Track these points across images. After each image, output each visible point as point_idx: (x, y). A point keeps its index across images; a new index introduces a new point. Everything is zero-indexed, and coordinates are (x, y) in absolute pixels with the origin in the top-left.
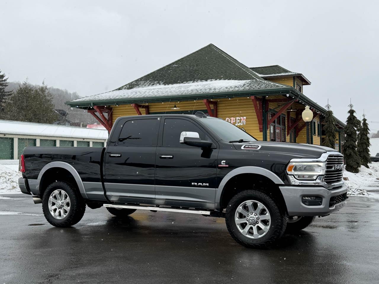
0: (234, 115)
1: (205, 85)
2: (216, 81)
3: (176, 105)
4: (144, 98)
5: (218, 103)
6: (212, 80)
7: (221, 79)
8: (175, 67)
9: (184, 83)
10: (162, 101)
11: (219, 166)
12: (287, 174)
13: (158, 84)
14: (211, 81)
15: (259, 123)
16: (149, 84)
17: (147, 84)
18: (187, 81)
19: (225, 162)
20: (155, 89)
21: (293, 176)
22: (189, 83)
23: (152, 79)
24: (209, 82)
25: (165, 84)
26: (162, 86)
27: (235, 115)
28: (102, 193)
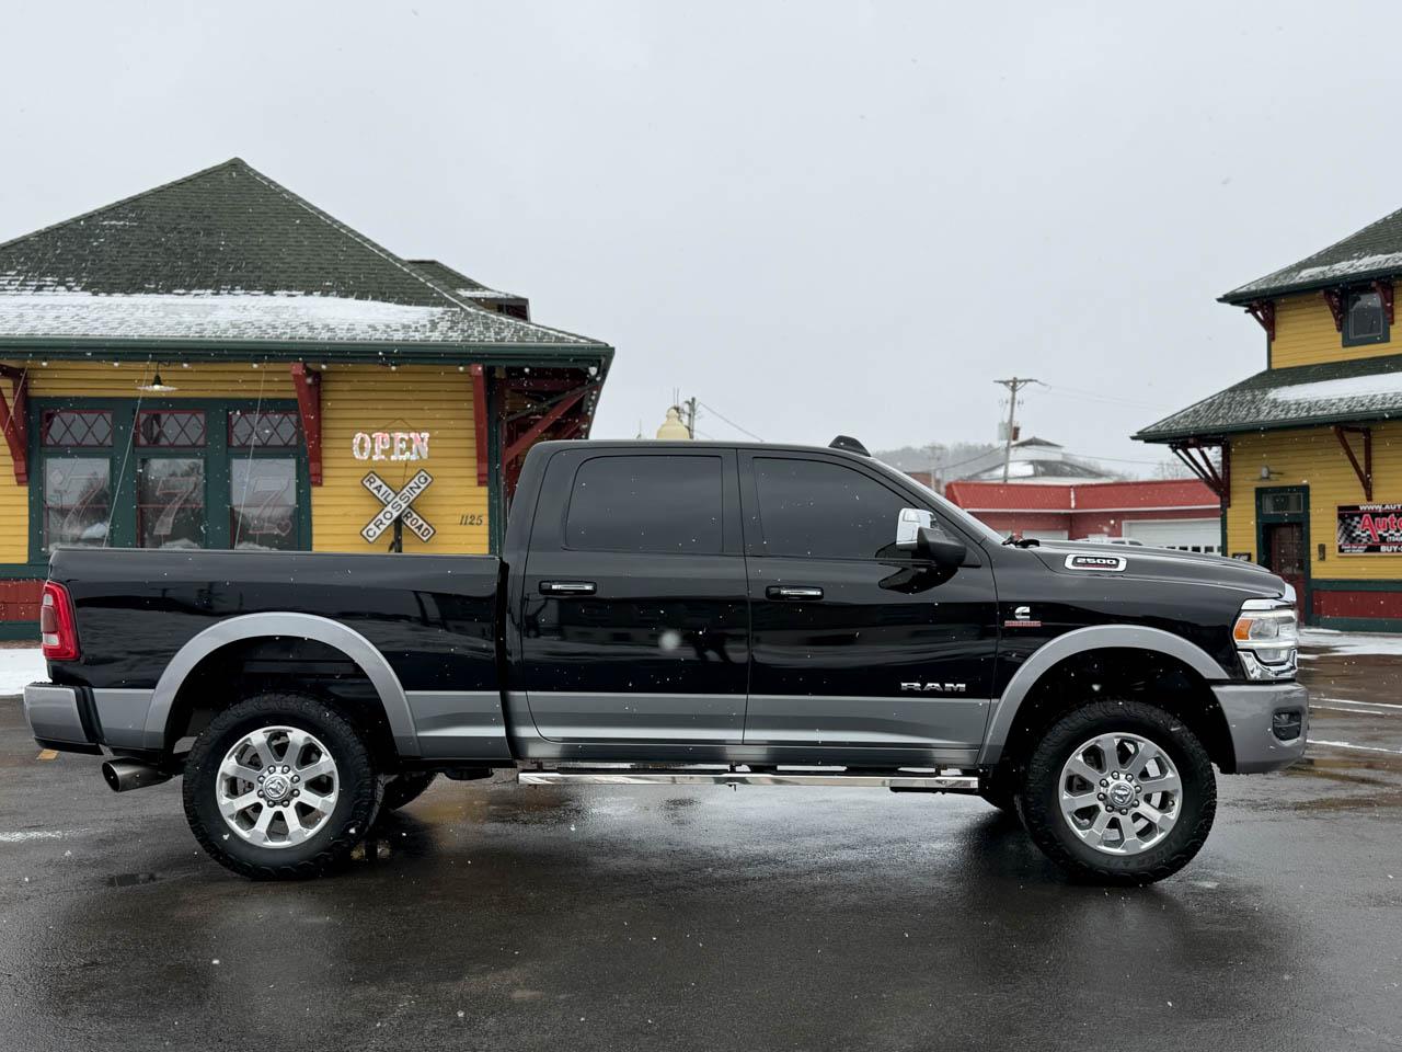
0: (382, 424)
1: (277, 311)
2: (310, 298)
3: (160, 375)
4: (30, 338)
5: (323, 378)
6: (294, 293)
7: (328, 292)
8: (117, 230)
9: (179, 294)
10: (112, 357)
11: (1008, 623)
12: (1235, 645)
13: (63, 288)
14: (289, 296)
15: (480, 458)
16: (18, 283)
17: (9, 284)
18: (189, 288)
19: (1027, 610)
20: (62, 306)
21: (1251, 654)
22: (196, 295)
23: (25, 268)
24: (280, 299)
25: (93, 287)
26: (85, 298)
27: (390, 424)
28: (500, 732)
